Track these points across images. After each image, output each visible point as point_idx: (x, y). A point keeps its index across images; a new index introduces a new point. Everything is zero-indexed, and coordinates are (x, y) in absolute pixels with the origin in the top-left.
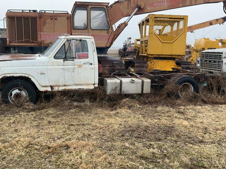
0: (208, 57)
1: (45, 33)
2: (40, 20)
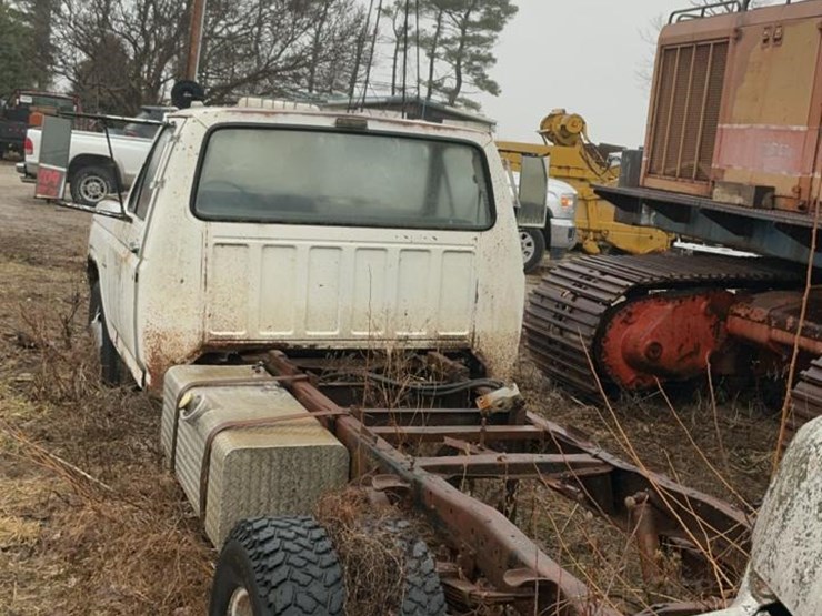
1: (736, 126)
2: (734, 52)
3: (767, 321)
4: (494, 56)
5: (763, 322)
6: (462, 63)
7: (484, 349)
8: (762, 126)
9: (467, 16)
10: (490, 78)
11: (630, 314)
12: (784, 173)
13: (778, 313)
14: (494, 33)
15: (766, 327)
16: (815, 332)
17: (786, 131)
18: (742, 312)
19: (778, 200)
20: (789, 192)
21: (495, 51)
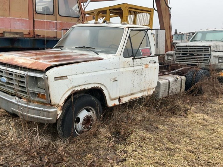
0: (182, 51)
8: (11, 18)
19: (24, 35)
20: (27, 33)
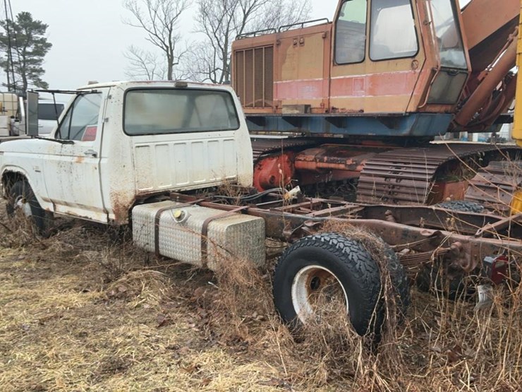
1: (284, 82)
2: (277, 51)
3: (315, 160)
4: (43, 69)
5: (313, 161)
6: (26, 74)
7: (242, 183)
8: (299, 80)
9: (25, 49)
10: (43, 81)
11: (261, 166)
12: (314, 98)
13: (319, 156)
14: (41, 58)
15: (314, 163)
16: (338, 161)
17: (312, 81)
18: (302, 158)
19: (313, 110)
20: (318, 106)
21: (43, 66)
